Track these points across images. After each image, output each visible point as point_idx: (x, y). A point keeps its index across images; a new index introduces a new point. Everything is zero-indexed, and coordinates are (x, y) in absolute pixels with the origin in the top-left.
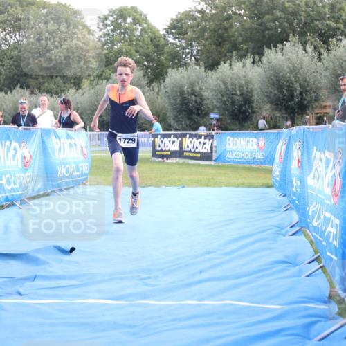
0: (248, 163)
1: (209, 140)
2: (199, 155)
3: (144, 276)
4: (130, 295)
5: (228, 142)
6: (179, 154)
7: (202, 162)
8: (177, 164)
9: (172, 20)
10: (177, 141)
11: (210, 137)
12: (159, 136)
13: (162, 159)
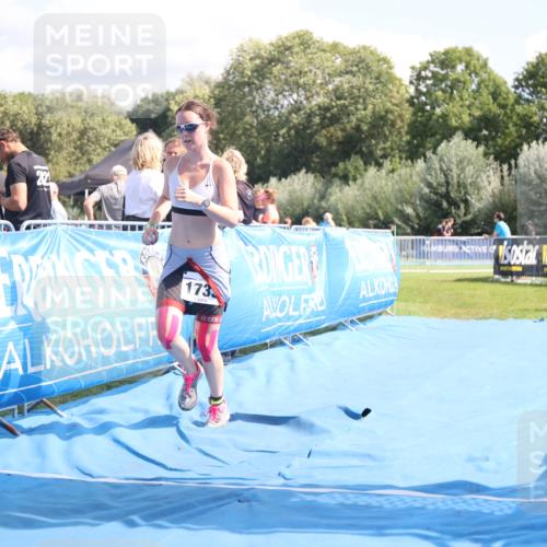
6: (537, 270)
8: (533, 285)
10: (534, 250)
12: (506, 243)
13: (509, 279)
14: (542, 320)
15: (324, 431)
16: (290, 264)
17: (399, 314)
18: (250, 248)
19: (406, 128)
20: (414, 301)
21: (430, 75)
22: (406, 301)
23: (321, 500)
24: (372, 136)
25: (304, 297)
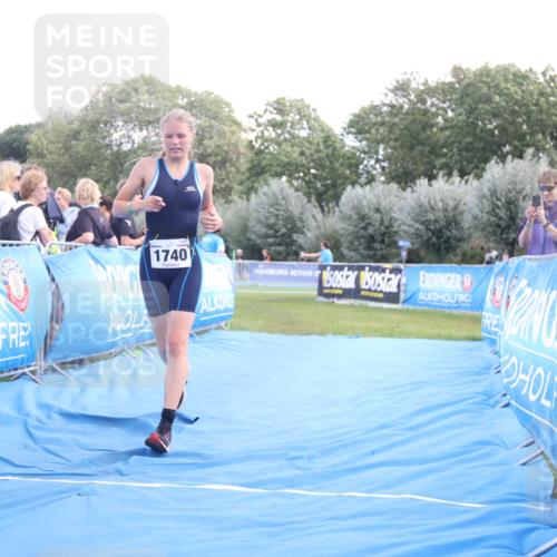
0: (449, 307)
1: (396, 274)
2: (381, 295)
3: (294, 454)
4: (272, 481)
5: (422, 278)
6: (354, 293)
7: (385, 305)
8: (351, 306)
9: (355, 115)
10: (353, 275)
11: (397, 271)
12: (329, 268)
13: (331, 300)
14: (357, 337)
16: (135, 283)
17: (233, 328)
20: (246, 318)
21: (265, 122)
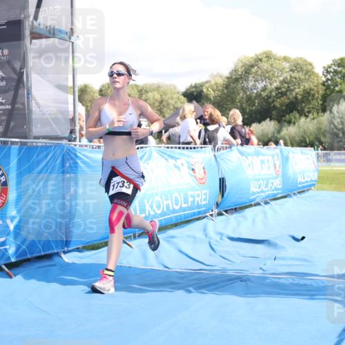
15: (283, 247)
16: (264, 165)
18: (244, 157)
19: (320, 98)
20: (325, 183)
21: (333, 71)
22: (321, 183)
23: (281, 281)
24: (303, 102)
25: (271, 181)
